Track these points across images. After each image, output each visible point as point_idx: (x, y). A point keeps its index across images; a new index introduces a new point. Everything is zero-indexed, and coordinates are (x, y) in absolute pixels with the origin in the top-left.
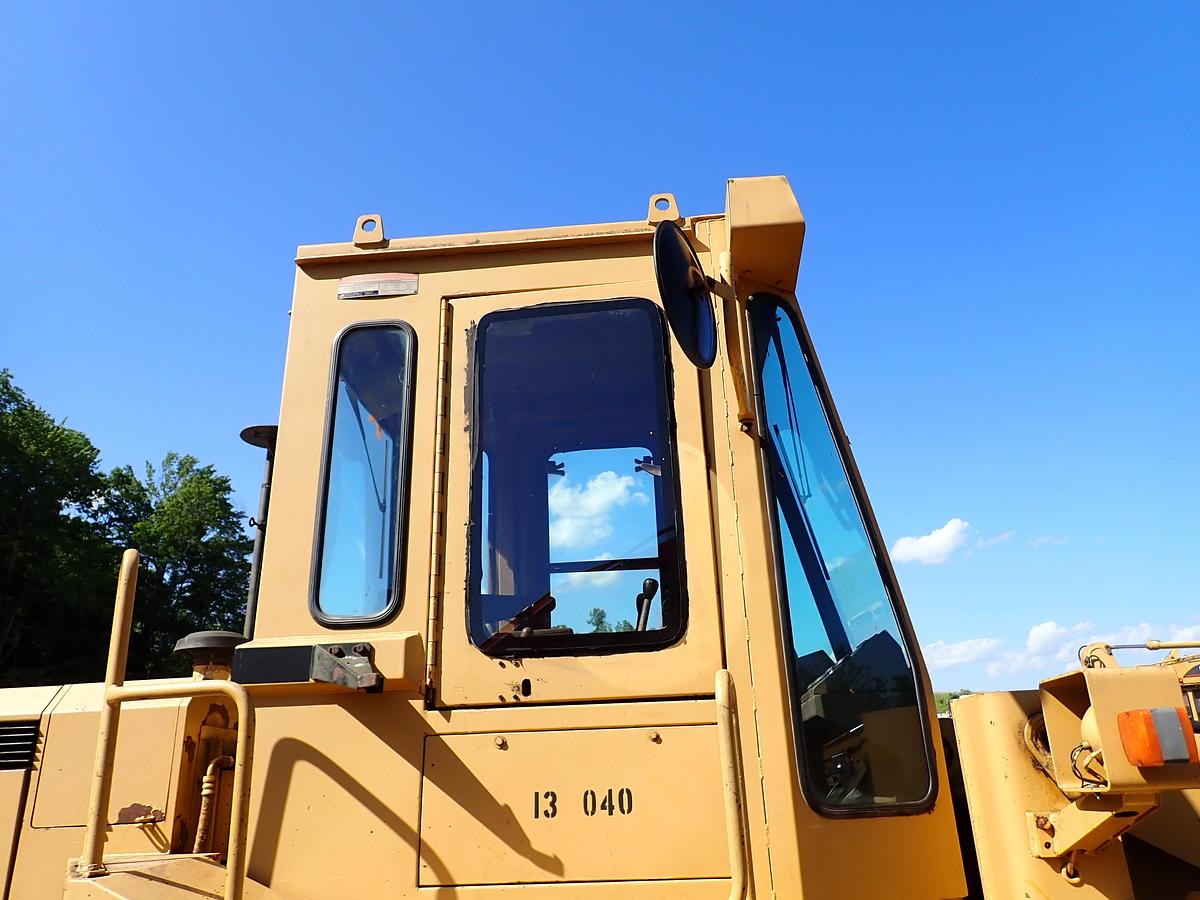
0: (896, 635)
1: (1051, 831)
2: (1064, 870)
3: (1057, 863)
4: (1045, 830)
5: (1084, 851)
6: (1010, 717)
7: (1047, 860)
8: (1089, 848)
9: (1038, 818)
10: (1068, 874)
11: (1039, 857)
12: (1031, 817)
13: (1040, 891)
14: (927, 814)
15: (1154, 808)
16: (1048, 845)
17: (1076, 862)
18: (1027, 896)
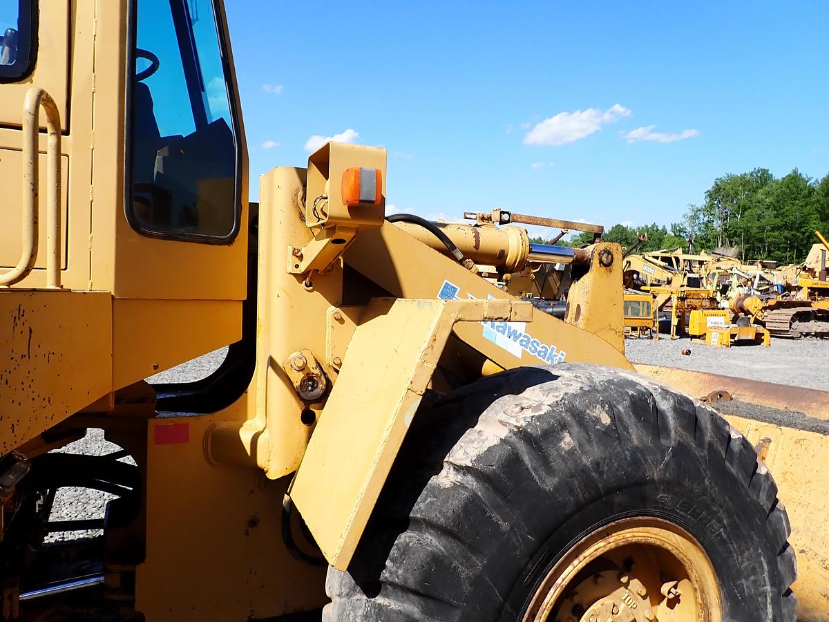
0: (229, 123)
1: (301, 257)
2: (304, 282)
3: (300, 277)
4: (297, 256)
5: (318, 271)
6: (291, 184)
7: (295, 275)
8: (321, 268)
9: (295, 249)
10: (306, 284)
11: (290, 273)
12: (290, 249)
13: (287, 294)
14: (227, 246)
15: (355, 237)
16: (297, 266)
17: (312, 277)
18: (278, 296)
